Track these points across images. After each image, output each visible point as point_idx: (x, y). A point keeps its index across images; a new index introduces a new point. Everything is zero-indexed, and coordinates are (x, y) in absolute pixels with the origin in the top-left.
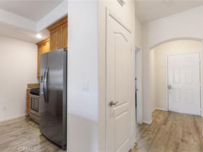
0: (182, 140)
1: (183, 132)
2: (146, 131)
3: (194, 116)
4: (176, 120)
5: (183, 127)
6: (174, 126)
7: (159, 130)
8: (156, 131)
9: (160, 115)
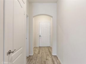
0: (46, 59)
1: (46, 55)
2: (31, 60)
3: (48, 47)
4: (43, 50)
5: (45, 53)
6: (42, 53)
7: (37, 57)
8: (36, 59)
9: (37, 49)
